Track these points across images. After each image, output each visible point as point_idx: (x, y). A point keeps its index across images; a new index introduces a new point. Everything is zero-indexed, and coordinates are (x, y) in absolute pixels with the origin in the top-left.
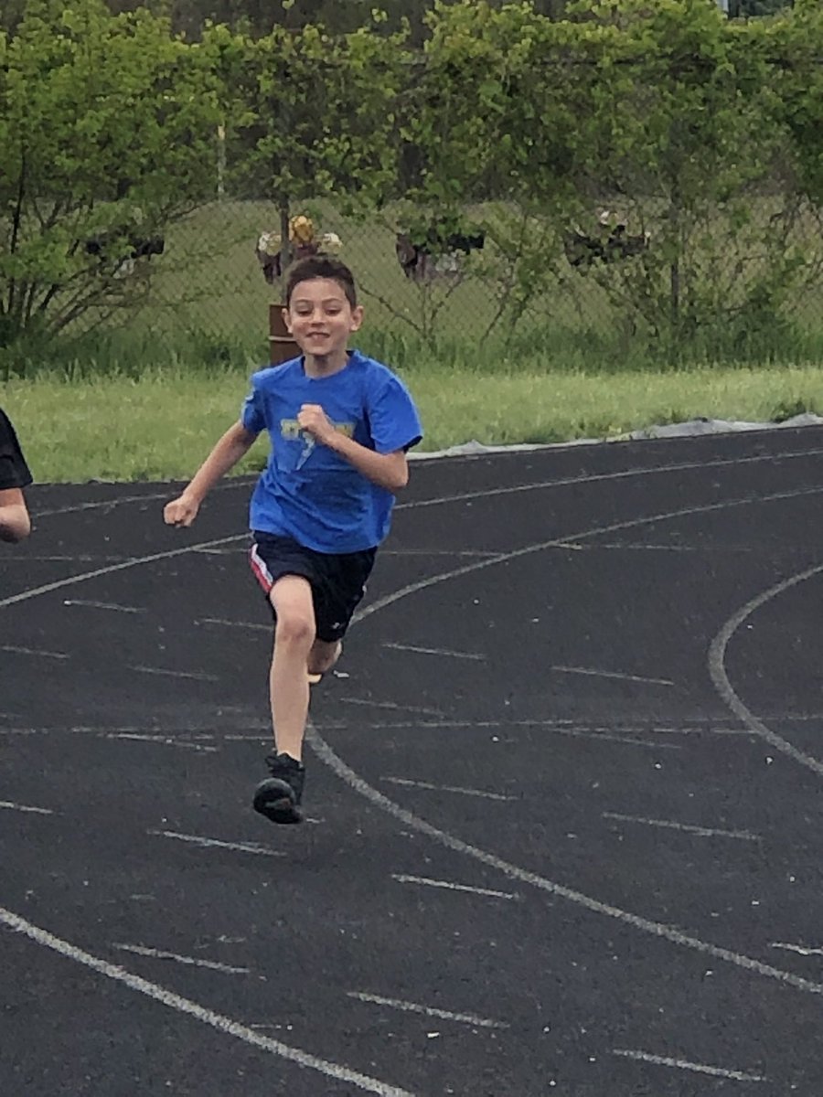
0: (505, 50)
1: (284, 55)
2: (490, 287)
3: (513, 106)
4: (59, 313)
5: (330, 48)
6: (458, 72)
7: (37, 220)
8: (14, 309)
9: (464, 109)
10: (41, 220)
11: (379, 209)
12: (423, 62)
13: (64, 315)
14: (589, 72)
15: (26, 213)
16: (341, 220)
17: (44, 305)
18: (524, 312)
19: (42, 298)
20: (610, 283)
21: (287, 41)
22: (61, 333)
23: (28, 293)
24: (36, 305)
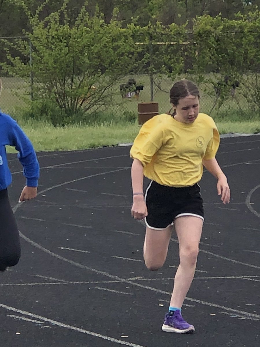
0: (215, 28)
1: (150, 32)
2: (212, 98)
3: (218, 45)
4: (85, 107)
5: (164, 29)
6: (201, 36)
7: (79, 80)
8: (72, 106)
9: (203, 46)
10: (80, 80)
11: (179, 76)
12: (191, 32)
13: (87, 107)
14: (240, 35)
15: (75, 78)
16: (168, 79)
17: (81, 105)
18: (222, 105)
19: (80, 103)
20: (247, 96)
21: (152, 27)
22: (86, 113)
23: (76, 101)
24: (79, 105)
